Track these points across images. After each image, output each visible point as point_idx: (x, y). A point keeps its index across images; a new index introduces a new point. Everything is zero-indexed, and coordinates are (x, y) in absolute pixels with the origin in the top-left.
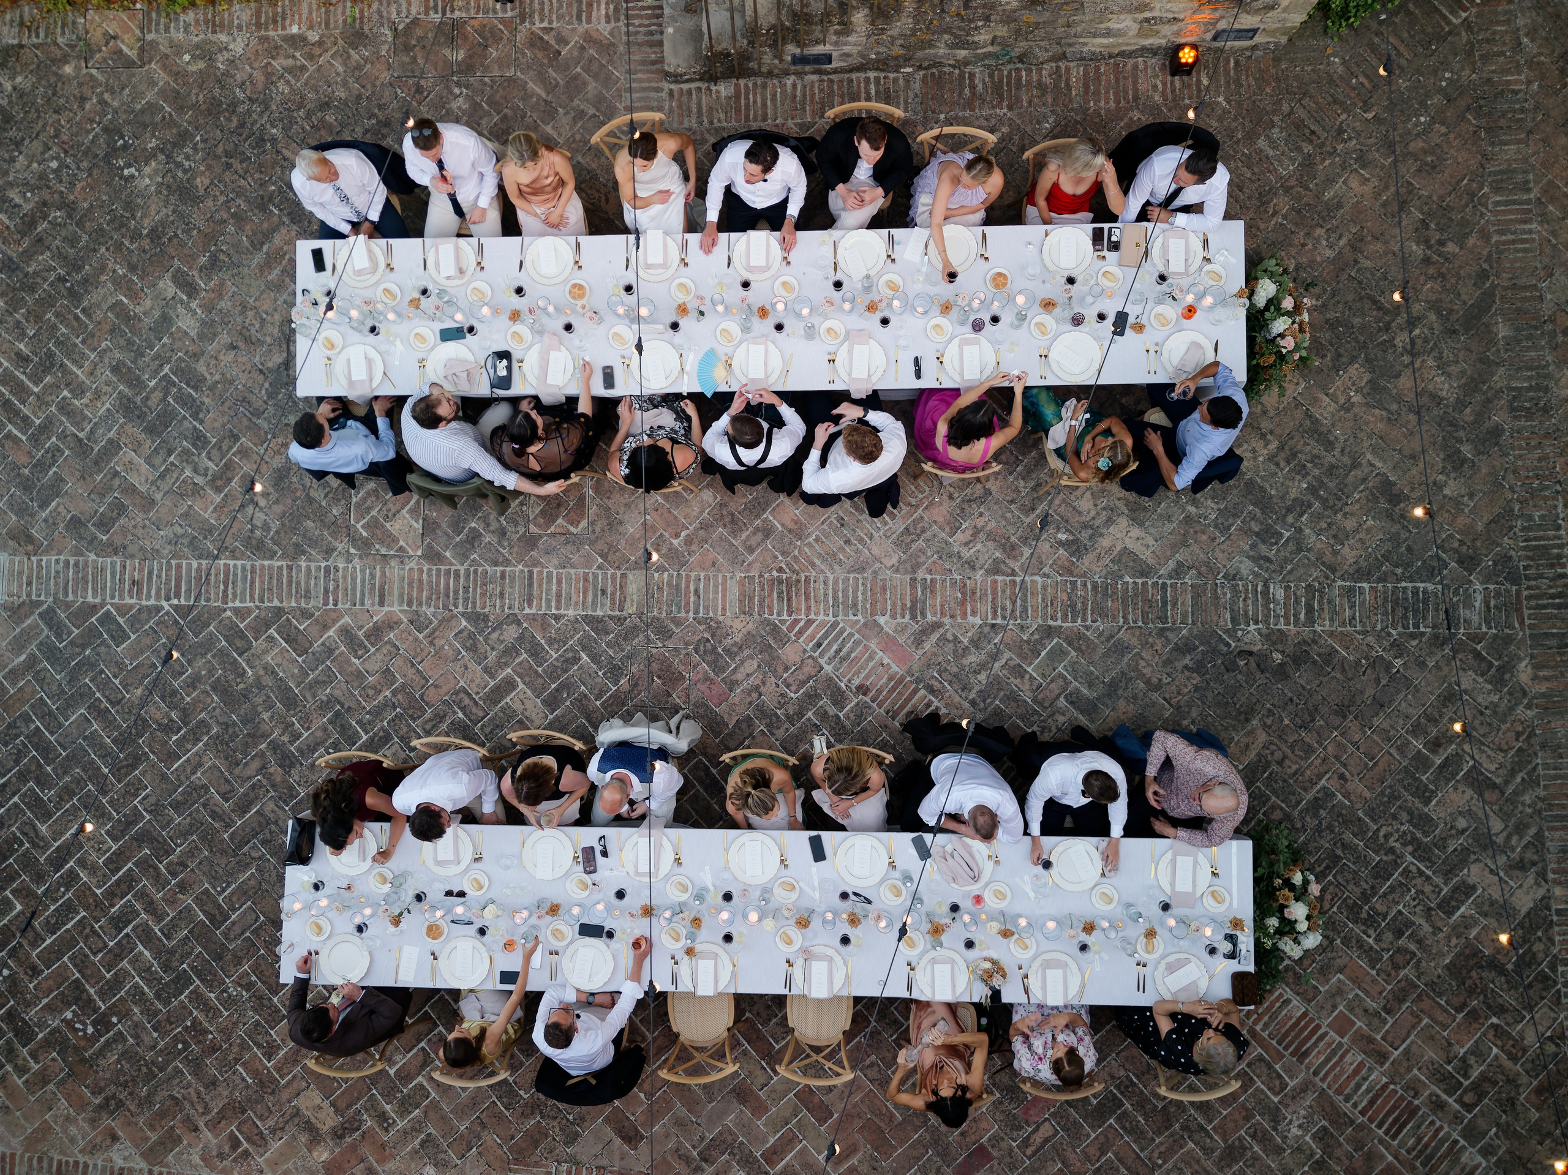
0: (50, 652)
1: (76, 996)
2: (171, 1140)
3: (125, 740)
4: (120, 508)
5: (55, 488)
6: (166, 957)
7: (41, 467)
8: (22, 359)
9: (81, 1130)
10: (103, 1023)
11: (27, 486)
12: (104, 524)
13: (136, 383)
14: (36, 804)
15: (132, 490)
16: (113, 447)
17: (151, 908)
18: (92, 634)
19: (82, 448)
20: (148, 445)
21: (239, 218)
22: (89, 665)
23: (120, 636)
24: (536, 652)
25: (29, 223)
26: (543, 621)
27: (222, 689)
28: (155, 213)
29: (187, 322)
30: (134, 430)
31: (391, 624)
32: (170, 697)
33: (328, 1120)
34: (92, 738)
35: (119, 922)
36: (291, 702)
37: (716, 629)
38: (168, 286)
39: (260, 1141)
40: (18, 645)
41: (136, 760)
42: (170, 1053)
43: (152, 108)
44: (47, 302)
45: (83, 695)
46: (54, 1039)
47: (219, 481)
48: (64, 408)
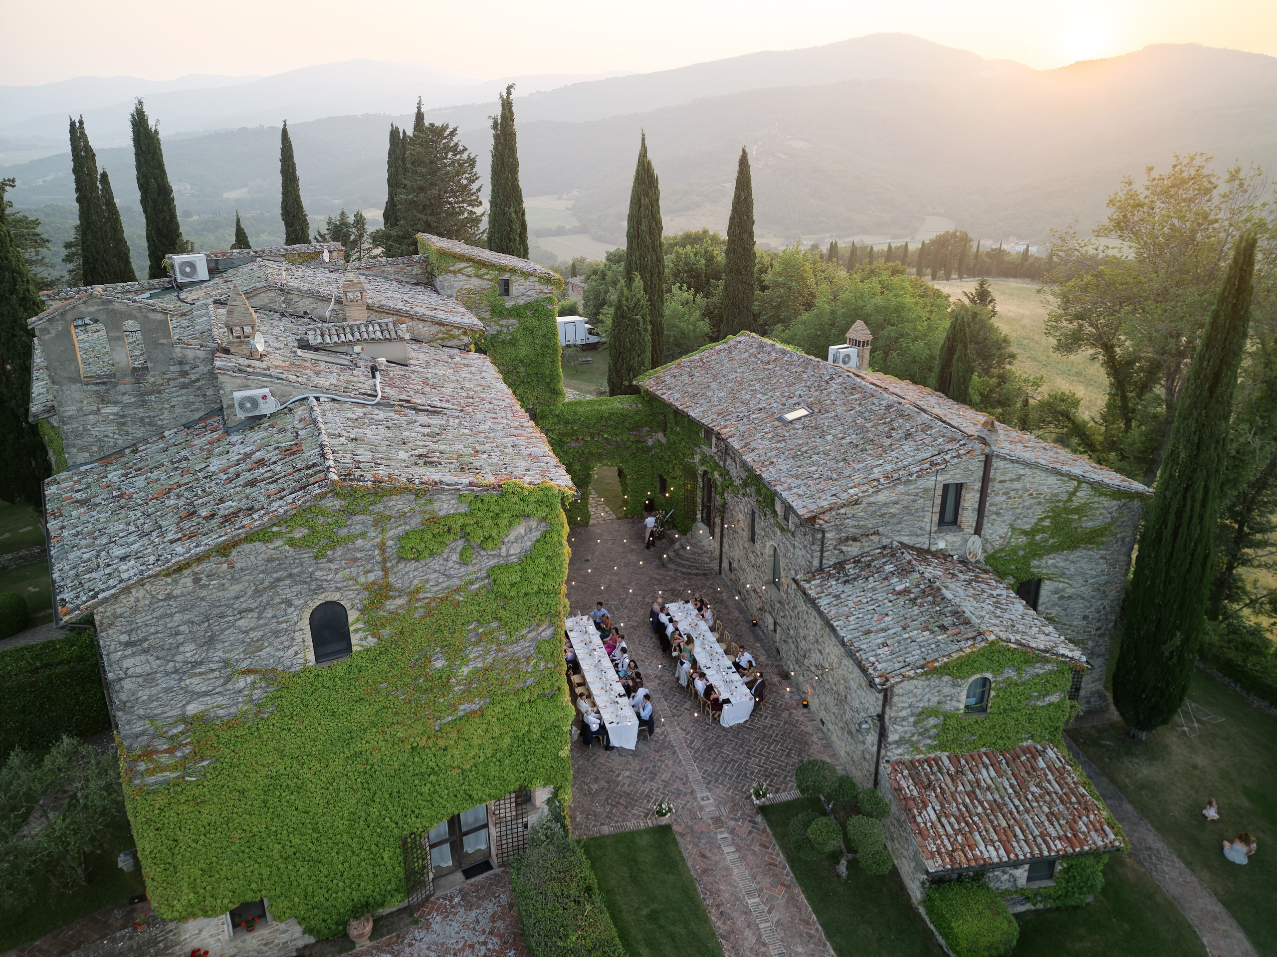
0: (716, 781)
1: (788, 755)
2: (806, 733)
3: (729, 763)
4: (677, 777)
5: (678, 789)
6: (771, 744)
7: (673, 793)
8: (648, 801)
9: (815, 746)
10: (791, 749)
11: (679, 795)
12: (682, 779)
13: (646, 779)
14: (752, 773)
15: (671, 776)
16: (662, 781)
17: (763, 748)
18: (708, 775)
19: (665, 786)
20: (659, 774)
21: (599, 769)
22: (716, 774)
23: (706, 771)
24: (676, 706)
25: (613, 806)
26: (670, 707)
27: (709, 750)
28: (603, 783)
29: (628, 773)
30: (657, 777)
31: (681, 728)
32: (715, 759)
33: (786, 712)
34: (732, 768)
35: (769, 753)
36: (706, 739)
37: (659, 684)
38: (620, 778)
39: (797, 721)
40: (718, 787)
41: (732, 760)
42: (790, 738)
43: (577, 788)
44: (633, 799)
45: (723, 773)
46: (799, 755)
47: (661, 761)
48: (658, 790)
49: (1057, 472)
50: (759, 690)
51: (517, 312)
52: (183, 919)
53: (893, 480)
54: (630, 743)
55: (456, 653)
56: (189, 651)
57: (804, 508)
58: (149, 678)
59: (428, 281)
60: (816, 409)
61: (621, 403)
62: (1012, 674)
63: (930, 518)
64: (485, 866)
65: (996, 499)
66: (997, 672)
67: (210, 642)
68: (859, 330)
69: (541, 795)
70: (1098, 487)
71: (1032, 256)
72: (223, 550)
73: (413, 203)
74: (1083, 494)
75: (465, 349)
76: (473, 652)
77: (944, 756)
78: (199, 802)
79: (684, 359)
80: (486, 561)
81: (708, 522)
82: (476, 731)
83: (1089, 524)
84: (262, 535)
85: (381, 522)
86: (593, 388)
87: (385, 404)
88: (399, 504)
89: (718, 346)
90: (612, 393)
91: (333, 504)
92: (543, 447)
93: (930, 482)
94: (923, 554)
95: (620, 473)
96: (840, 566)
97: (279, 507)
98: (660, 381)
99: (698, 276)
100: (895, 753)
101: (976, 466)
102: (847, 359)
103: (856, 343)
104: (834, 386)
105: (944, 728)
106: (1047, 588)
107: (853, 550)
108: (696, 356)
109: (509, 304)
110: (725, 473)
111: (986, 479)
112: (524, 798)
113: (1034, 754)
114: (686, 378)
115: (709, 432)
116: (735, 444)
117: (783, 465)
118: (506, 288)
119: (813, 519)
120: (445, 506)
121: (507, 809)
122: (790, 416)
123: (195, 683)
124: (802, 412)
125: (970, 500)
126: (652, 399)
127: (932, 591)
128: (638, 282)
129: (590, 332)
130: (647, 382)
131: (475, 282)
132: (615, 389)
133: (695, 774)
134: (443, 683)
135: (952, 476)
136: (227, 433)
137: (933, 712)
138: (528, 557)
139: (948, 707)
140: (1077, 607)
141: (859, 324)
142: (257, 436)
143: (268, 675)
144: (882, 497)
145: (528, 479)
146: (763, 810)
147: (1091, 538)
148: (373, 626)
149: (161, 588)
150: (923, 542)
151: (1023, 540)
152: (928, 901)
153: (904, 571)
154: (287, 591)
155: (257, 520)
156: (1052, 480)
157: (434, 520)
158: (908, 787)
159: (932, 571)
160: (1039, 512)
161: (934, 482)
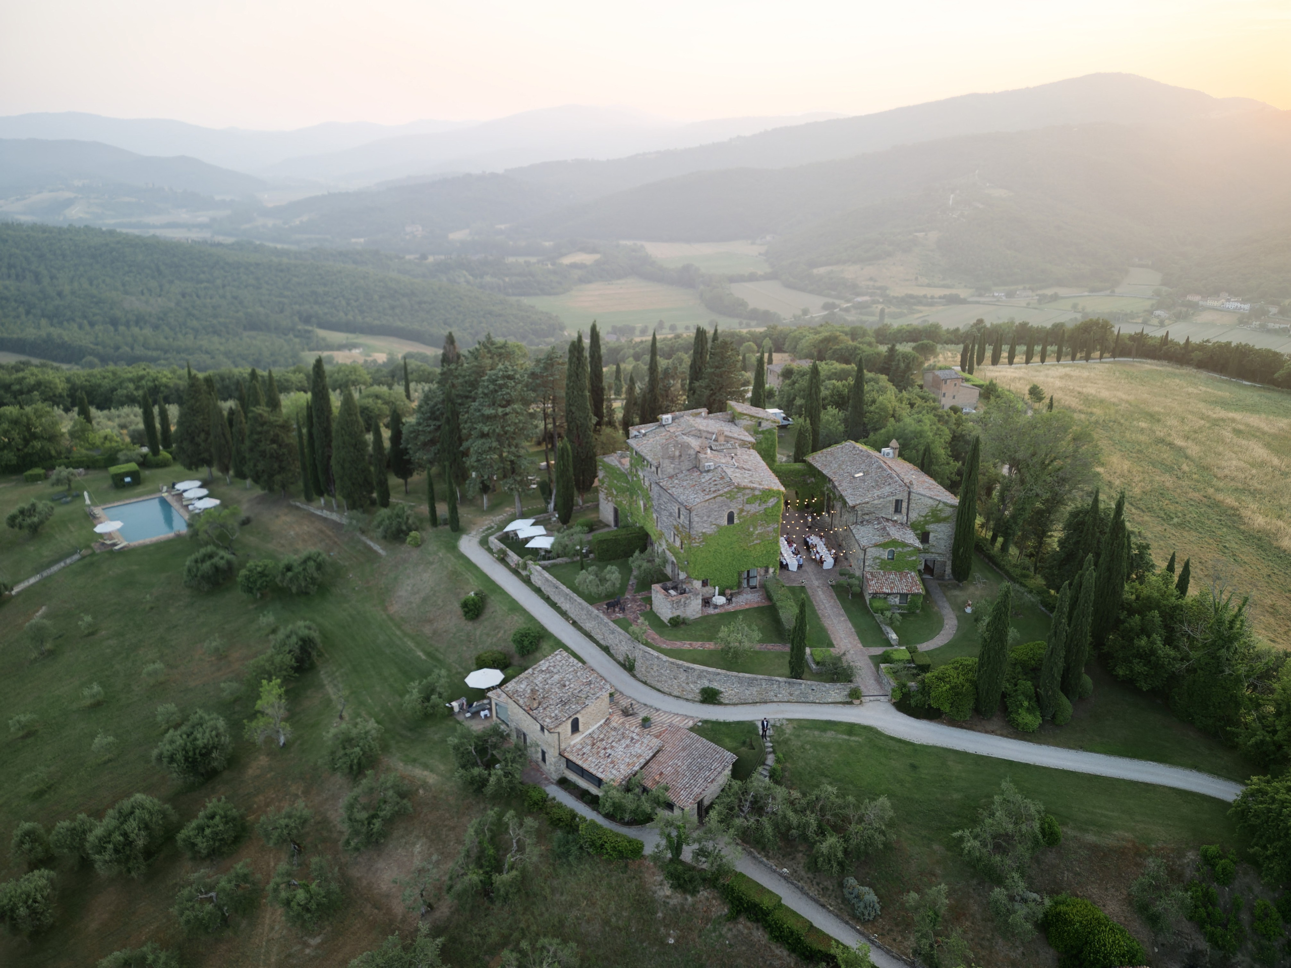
4: (807, 577)
6: (837, 572)
7: (806, 580)
8: (799, 581)
11: (808, 581)
12: (809, 578)
13: (798, 577)
14: (830, 578)
16: (804, 578)
17: (834, 573)
18: (817, 578)
22: (819, 578)
25: (789, 581)
27: (818, 573)
28: (787, 576)
29: (794, 575)
30: (802, 577)
32: (819, 575)
34: (824, 577)
38: (792, 576)
40: (819, 580)
41: (824, 575)
44: (794, 580)
45: (821, 578)
48: (802, 580)
49: (931, 498)
50: (836, 559)
51: (763, 432)
52: (695, 579)
53: (879, 497)
54: (795, 569)
55: (755, 528)
56: (705, 518)
57: (851, 503)
58: (698, 523)
59: (733, 420)
60: (866, 473)
61: (798, 466)
62: (900, 549)
63: (892, 509)
64: (755, 587)
65: (912, 505)
66: (896, 548)
67: (709, 517)
68: (894, 443)
69: (771, 570)
70: (945, 504)
71: (1172, 341)
72: (714, 498)
73: (713, 373)
74: (941, 506)
75: (749, 448)
76: (759, 528)
77: (882, 572)
78: (702, 551)
79: (824, 450)
80: (764, 506)
81: (828, 512)
82: (758, 547)
83: (943, 515)
84: (721, 495)
85: (744, 495)
86: (785, 452)
87: (737, 468)
88: (748, 491)
89: (839, 446)
90: (795, 462)
91: (735, 490)
92: (777, 481)
93: (891, 498)
94: (888, 520)
95: (797, 493)
96: (862, 522)
97: (726, 490)
98: (814, 459)
99: (843, 398)
100: (867, 569)
101: (906, 494)
102: (888, 454)
103: (892, 448)
104: (875, 466)
105: (881, 563)
106: (931, 535)
107: (867, 517)
108: (829, 449)
109: (760, 429)
110: (834, 494)
111: (909, 499)
112: (767, 571)
113: (907, 573)
114: (824, 458)
115: (830, 480)
116: (836, 484)
117: (849, 491)
118: (760, 424)
119: (854, 507)
120: (757, 493)
121: (762, 572)
122: (857, 475)
123: (705, 525)
124: (861, 474)
125: (905, 505)
126: (810, 466)
127: (884, 528)
128: (808, 421)
129: (784, 418)
130: (809, 458)
131: (750, 422)
132: (796, 460)
133: (813, 577)
134: (751, 534)
135: (899, 497)
136: (701, 473)
137: (878, 558)
138: (773, 507)
139: (883, 557)
140: (942, 542)
141: (894, 441)
142: (710, 474)
143: (718, 526)
144: (876, 502)
145: (775, 488)
146: (831, 586)
147: (945, 520)
148: (739, 518)
149: (703, 504)
150: (889, 517)
151: (922, 519)
152: (870, 604)
153: (879, 524)
154: (724, 508)
155: (721, 492)
156: (931, 500)
157: (754, 495)
158: (869, 576)
159: (890, 524)
160: (927, 510)
161: (893, 499)
